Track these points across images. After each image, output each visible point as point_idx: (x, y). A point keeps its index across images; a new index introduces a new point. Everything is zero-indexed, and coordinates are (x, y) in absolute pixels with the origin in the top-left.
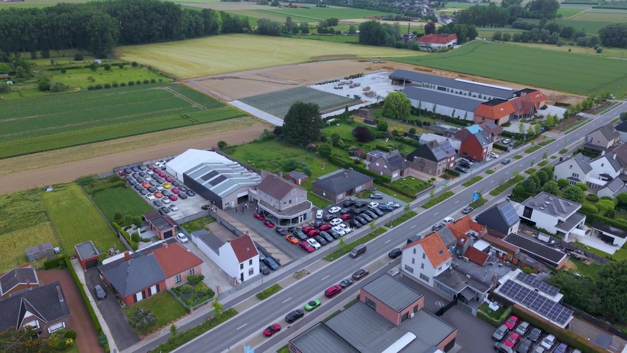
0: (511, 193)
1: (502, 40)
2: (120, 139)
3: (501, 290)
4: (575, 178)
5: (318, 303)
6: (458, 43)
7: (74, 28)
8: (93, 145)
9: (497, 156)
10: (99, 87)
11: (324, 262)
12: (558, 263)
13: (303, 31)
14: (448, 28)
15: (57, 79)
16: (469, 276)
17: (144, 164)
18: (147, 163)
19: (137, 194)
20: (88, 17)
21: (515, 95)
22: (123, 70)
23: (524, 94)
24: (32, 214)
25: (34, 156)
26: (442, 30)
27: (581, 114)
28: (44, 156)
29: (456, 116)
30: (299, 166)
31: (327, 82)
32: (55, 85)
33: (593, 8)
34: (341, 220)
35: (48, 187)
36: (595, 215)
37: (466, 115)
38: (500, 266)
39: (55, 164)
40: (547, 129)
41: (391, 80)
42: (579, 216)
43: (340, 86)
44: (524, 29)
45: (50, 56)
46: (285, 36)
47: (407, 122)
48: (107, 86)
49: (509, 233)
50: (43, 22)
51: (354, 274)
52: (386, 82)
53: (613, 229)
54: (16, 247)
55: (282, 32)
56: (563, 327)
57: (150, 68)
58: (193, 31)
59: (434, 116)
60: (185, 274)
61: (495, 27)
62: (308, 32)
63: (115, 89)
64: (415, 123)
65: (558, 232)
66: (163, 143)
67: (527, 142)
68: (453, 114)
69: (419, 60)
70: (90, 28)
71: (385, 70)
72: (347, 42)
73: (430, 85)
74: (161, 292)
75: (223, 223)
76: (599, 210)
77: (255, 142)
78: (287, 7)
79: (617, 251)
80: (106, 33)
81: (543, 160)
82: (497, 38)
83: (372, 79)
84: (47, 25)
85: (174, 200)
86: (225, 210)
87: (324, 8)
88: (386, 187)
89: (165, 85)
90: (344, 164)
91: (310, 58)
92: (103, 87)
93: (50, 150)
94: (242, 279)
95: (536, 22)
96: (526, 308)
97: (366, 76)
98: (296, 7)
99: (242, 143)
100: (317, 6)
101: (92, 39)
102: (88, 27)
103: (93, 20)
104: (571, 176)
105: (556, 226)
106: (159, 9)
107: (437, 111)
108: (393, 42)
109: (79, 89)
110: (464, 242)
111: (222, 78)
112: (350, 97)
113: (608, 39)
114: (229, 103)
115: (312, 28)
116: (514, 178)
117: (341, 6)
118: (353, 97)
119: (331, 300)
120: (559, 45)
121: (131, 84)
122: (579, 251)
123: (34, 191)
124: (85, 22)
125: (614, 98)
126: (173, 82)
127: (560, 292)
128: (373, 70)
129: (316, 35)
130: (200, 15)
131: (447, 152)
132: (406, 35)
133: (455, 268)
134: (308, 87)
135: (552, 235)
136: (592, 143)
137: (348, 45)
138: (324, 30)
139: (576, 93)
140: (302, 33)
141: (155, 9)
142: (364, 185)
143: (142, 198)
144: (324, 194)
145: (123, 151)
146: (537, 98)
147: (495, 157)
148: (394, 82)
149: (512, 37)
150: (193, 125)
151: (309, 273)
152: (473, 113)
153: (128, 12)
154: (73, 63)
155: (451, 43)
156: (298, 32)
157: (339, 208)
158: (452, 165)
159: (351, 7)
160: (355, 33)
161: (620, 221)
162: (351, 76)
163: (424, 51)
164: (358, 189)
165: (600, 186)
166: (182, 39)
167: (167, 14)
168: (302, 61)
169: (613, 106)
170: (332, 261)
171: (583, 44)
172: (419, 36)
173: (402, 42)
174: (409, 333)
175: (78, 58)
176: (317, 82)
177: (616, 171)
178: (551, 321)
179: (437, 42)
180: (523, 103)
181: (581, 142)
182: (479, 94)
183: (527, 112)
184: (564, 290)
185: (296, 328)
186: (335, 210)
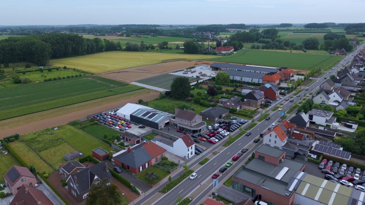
0: (297, 111)
1: (256, 49)
2: (80, 103)
3: (315, 149)
4: (323, 103)
5: (232, 163)
6: (235, 51)
7: (25, 49)
8: (66, 107)
9: (282, 97)
10: (50, 80)
11: (223, 147)
12: (334, 136)
13: (151, 48)
14: (229, 44)
15: (22, 77)
16: (298, 145)
17: (103, 113)
18: (104, 112)
19: (107, 127)
20: (33, 43)
21: (278, 71)
22: (58, 71)
23: (283, 70)
24: (54, 140)
25: (35, 114)
26: (225, 45)
27: (311, 78)
28: (41, 114)
29: (253, 82)
30: (188, 107)
31: (178, 71)
32: (25, 80)
33: (293, 32)
34: (222, 129)
35: (55, 128)
36: (340, 117)
37: (259, 80)
38: (310, 139)
39: (50, 117)
40: (299, 85)
41: (211, 68)
42: (333, 118)
43: (186, 73)
44: (264, 43)
45: (9, 66)
46: (142, 51)
47: (230, 86)
48: (55, 79)
49: (306, 127)
50: (6, 46)
51: (242, 150)
52: (209, 69)
53: (350, 122)
54: (55, 156)
55: (140, 49)
56: (349, 160)
57: (74, 70)
58: (90, 50)
59: (242, 82)
60: (159, 157)
61: (250, 43)
62: (154, 49)
63: (60, 80)
64: (234, 86)
65: (327, 125)
66: (106, 104)
67: (292, 91)
68: (252, 81)
69: (220, 59)
70: (35, 49)
71: (204, 64)
72: (177, 53)
73: (233, 69)
74: (149, 166)
75: (163, 135)
76: (341, 115)
77: (156, 99)
78: (135, 37)
79: (355, 131)
80: (45, 52)
81: (304, 98)
82: (253, 47)
83: (200, 69)
84: (8, 48)
85: (130, 128)
86: (160, 130)
87: (156, 37)
88: (236, 114)
89: (88, 77)
90: (209, 105)
91: (162, 61)
92: (53, 79)
93: (42, 111)
94: (188, 157)
95: (270, 40)
96: (329, 154)
97: (196, 68)
98: (140, 37)
99: (150, 101)
100: (152, 36)
101: (36, 55)
102: (34, 48)
103: (36, 45)
104: (321, 102)
105: (326, 122)
106: (71, 38)
107: (243, 80)
108: (202, 51)
109: (38, 82)
110: (291, 130)
111: (119, 72)
112: (194, 77)
113: (308, 46)
114: (130, 83)
115: (156, 47)
116: (295, 106)
117: (164, 36)
118: (196, 77)
119: (236, 162)
120: (285, 50)
121: (68, 77)
122: (340, 132)
123: (48, 130)
124: (31, 46)
125: (322, 70)
126: (91, 75)
127: (341, 147)
128: (199, 65)
129: (159, 50)
130: (93, 41)
131: (261, 96)
132: (207, 48)
133: (290, 142)
134: (169, 74)
135: (325, 126)
136: (324, 89)
137: (178, 54)
138: (163, 47)
139: (304, 70)
140: (151, 49)
141: (69, 38)
142: (226, 113)
143: (112, 128)
144: (207, 119)
145: (85, 109)
146: (289, 71)
147: (281, 98)
148: (213, 69)
149: (261, 47)
150: (117, 94)
151: (219, 152)
152: (262, 80)
153: (53, 40)
154: (26, 69)
155: (231, 51)
156: (149, 49)
157: (219, 124)
158: (263, 102)
159: (170, 36)
160: (180, 48)
161: (352, 118)
162: (189, 68)
163: (219, 55)
164: (224, 115)
165: (335, 106)
166: (84, 55)
167: (76, 41)
168: (158, 62)
169: (324, 74)
170: (227, 146)
171: (296, 49)
172: (214, 48)
173: (207, 51)
174: (284, 167)
175: (28, 66)
176: (173, 71)
177: (341, 99)
178: (343, 158)
179: (225, 51)
180: (284, 74)
181: (317, 89)
182: (260, 72)
183: (286, 78)
184: (343, 146)
185: (227, 174)
186: (217, 125)
